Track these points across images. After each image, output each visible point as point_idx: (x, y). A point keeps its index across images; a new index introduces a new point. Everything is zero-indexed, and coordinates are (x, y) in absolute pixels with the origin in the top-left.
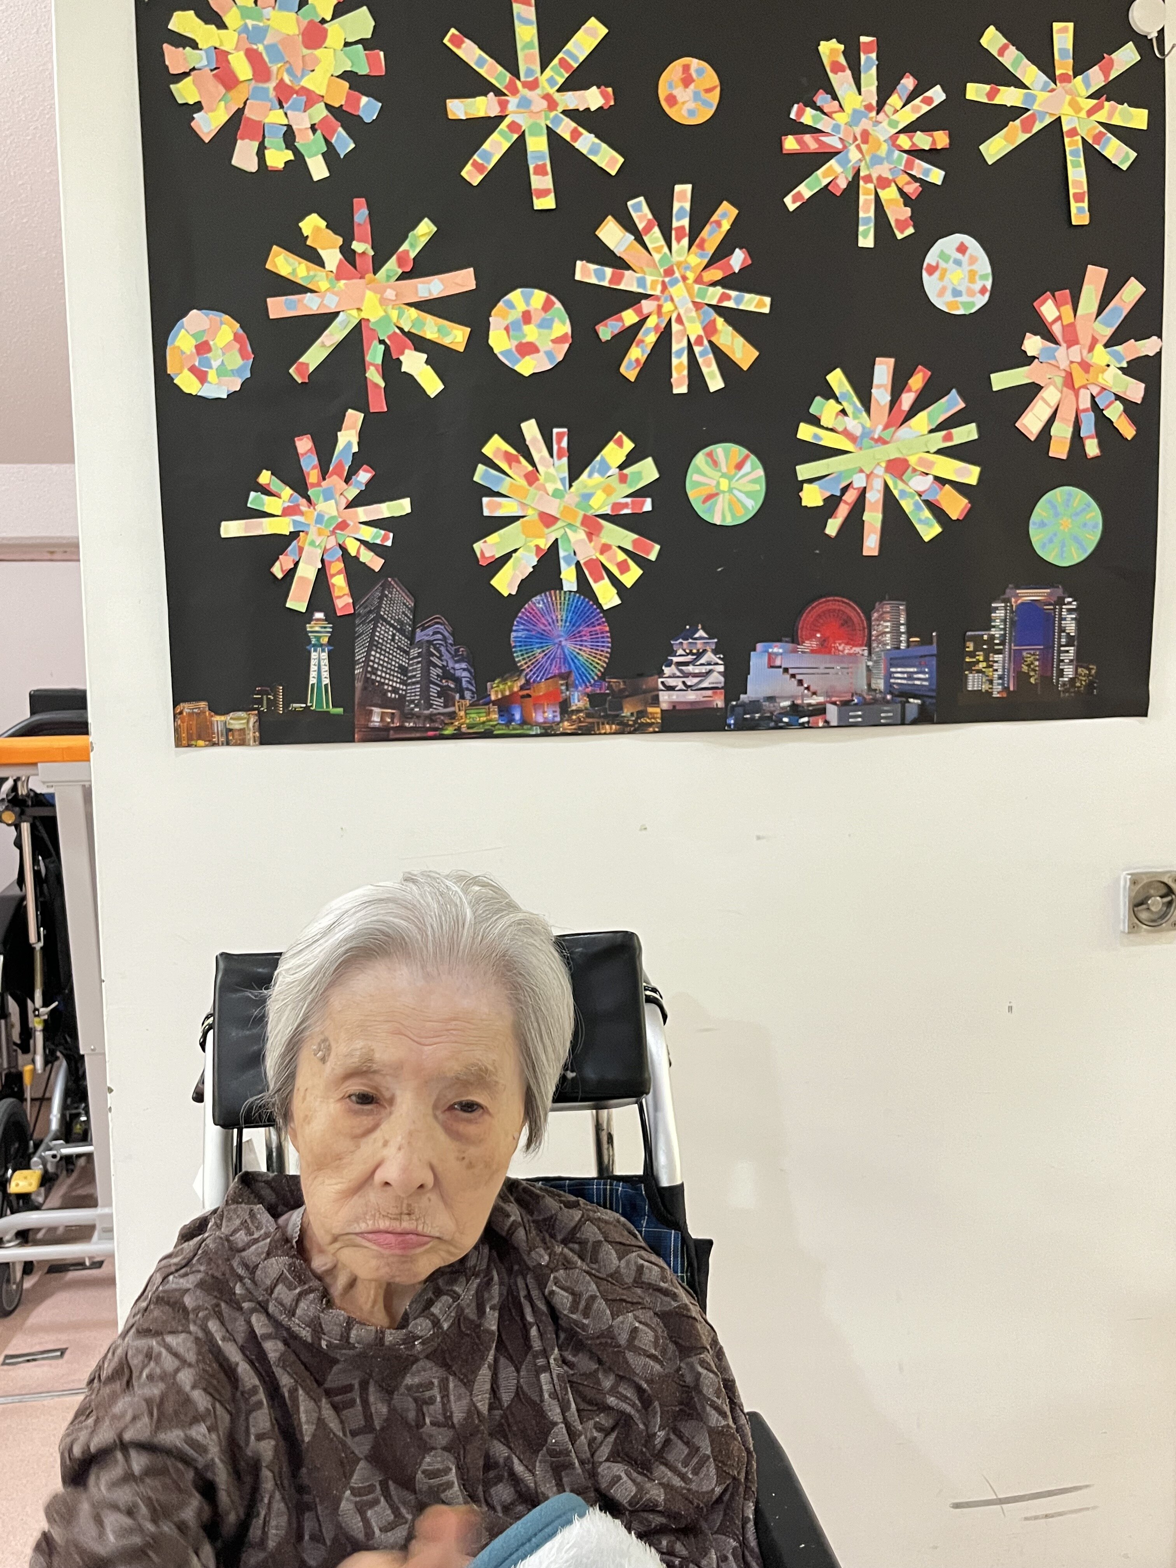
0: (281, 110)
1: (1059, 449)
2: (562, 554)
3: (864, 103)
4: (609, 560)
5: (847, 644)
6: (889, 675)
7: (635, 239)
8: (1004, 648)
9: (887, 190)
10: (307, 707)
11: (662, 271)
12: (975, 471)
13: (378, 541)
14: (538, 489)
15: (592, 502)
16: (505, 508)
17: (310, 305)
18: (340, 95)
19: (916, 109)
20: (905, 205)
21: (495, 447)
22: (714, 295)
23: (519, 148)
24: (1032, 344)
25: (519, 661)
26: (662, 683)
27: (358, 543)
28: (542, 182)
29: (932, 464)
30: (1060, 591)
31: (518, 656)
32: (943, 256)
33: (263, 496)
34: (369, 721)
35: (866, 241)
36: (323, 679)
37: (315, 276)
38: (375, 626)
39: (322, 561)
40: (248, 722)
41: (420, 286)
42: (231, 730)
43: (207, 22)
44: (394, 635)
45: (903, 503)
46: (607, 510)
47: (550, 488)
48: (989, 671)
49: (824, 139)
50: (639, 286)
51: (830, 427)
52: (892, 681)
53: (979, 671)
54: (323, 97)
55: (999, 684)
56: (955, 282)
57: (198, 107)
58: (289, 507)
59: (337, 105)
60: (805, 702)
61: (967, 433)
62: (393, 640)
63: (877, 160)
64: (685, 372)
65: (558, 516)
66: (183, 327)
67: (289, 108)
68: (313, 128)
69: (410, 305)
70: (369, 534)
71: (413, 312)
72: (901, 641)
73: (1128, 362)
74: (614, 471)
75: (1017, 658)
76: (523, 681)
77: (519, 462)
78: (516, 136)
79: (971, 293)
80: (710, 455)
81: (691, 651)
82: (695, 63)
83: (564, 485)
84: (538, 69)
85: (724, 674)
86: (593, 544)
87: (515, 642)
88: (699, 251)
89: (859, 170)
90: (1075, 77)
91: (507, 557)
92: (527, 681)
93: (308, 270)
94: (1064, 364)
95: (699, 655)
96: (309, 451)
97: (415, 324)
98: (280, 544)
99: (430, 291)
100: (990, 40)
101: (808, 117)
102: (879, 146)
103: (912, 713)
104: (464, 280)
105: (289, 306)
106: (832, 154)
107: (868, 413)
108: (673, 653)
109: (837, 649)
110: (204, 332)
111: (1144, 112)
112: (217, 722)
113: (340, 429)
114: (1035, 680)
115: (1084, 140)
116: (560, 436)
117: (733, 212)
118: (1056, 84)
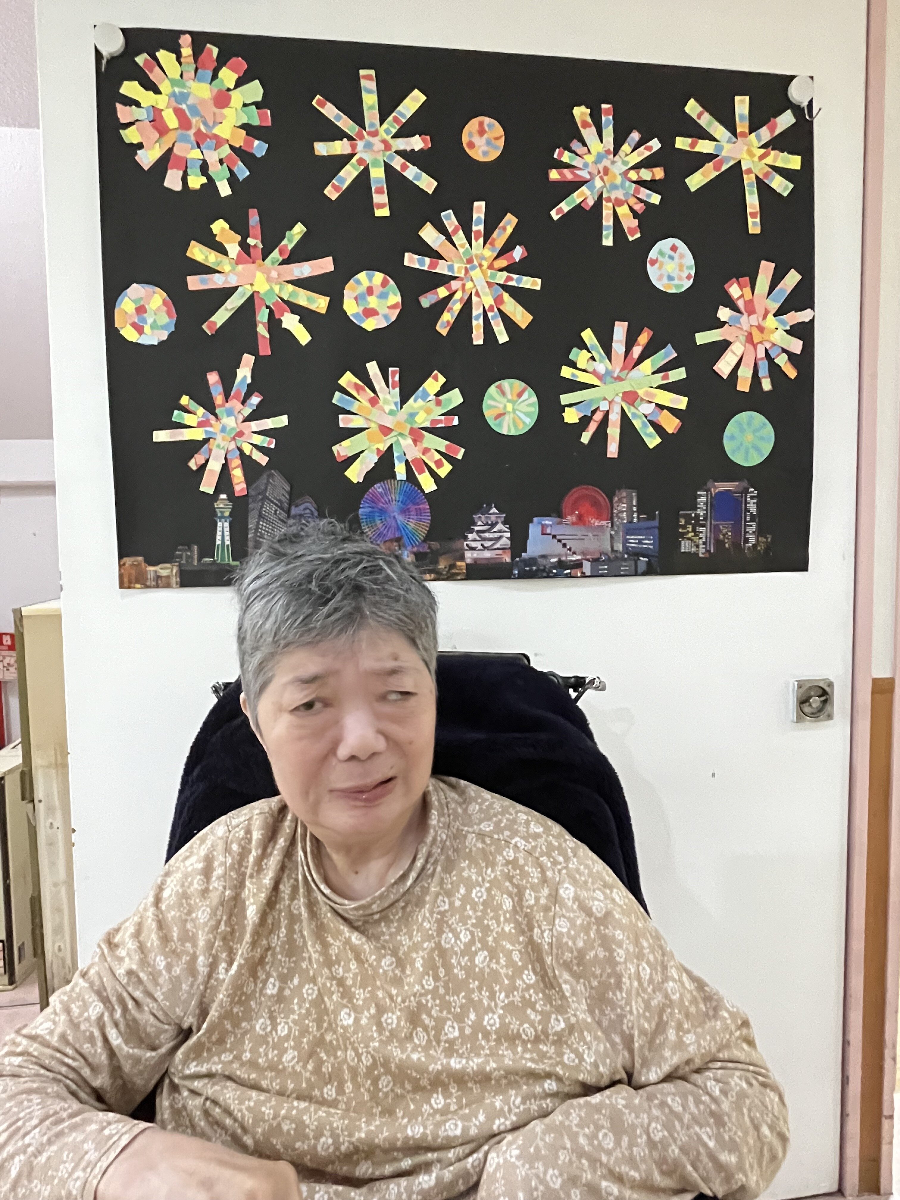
0: (199, 150)
1: (744, 385)
2: (396, 454)
3: (605, 149)
4: (428, 459)
5: (597, 519)
6: (626, 541)
7: (446, 239)
8: (707, 523)
9: (622, 207)
10: (214, 561)
11: (465, 260)
12: (685, 400)
13: (265, 445)
14: (378, 409)
15: (417, 419)
16: (355, 422)
17: (217, 281)
18: (240, 139)
19: (641, 154)
20: (634, 218)
21: (348, 379)
22: (501, 277)
23: (365, 175)
24: (724, 313)
25: (365, 529)
26: (467, 545)
27: (251, 446)
28: (380, 198)
29: (654, 395)
31: (364, 525)
32: (661, 253)
33: (183, 413)
35: (608, 241)
36: (226, 541)
37: (221, 262)
38: (263, 504)
39: (226, 458)
40: (172, 571)
41: (295, 270)
42: (160, 577)
43: (147, 89)
44: (276, 511)
45: (635, 422)
46: (427, 424)
47: (387, 408)
48: (696, 539)
49: (578, 172)
50: (449, 271)
51: (584, 368)
52: (628, 545)
53: (689, 539)
54: (228, 140)
55: (703, 548)
56: (670, 271)
57: (140, 146)
58: (202, 421)
59: (238, 146)
60: (568, 559)
61: (679, 374)
62: (275, 513)
63: (614, 187)
64: (482, 330)
65: (392, 427)
66: (126, 295)
67: (205, 148)
68: (221, 161)
69: (288, 282)
70: (259, 440)
71: (290, 287)
72: (634, 518)
73: (791, 327)
74: (432, 397)
75: (716, 530)
77: (364, 390)
78: (362, 167)
79: (680, 278)
81: (487, 522)
82: (487, 120)
83: (397, 407)
84: (377, 122)
85: (511, 539)
86: (417, 447)
87: (362, 515)
88: (490, 246)
89: (601, 195)
90: (750, 133)
91: (356, 456)
93: (217, 257)
94: (746, 327)
95: (493, 525)
96: (217, 382)
97: (290, 295)
98: (194, 446)
99: (302, 274)
100: (692, 109)
101: (566, 157)
102: (615, 176)
103: (642, 567)
104: (326, 265)
105: (203, 282)
106: (583, 183)
107: (610, 360)
108: (475, 524)
109: (589, 522)
110: (142, 299)
111: (799, 158)
112: (150, 570)
113: (238, 367)
114: (729, 544)
115: (756, 176)
116: (394, 373)
117: (515, 221)
118: (737, 138)
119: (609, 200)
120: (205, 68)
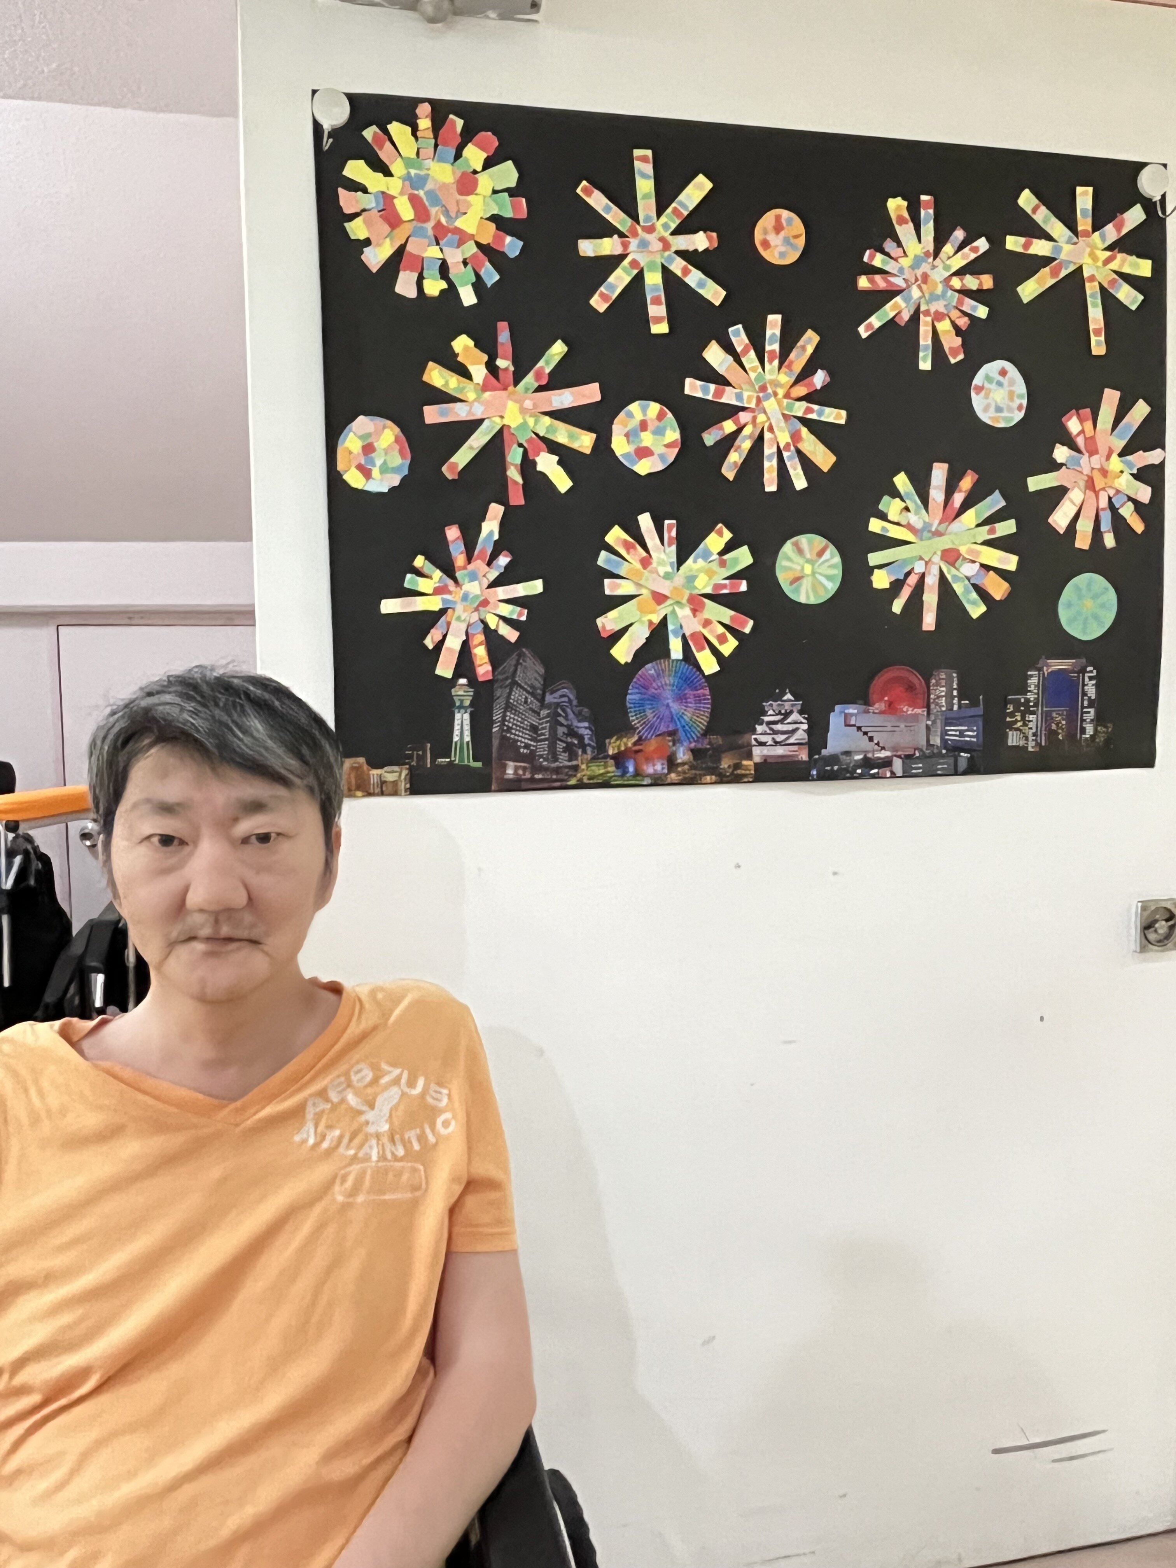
0: (438, 247)
1: (1083, 542)
2: (671, 627)
3: (924, 250)
4: (710, 633)
5: (910, 706)
6: (944, 733)
7: (734, 360)
8: (1038, 710)
9: (942, 322)
10: (451, 761)
11: (757, 387)
12: (1014, 559)
13: (515, 617)
14: (651, 572)
15: (696, 583)
16: (624, 588)
17: (459, 413)
18: (488, 234)
19: (965, 256)
20: (957, 335)
21: (616, 535)
22: (799, 409)
23: (638, 281)
24: (1061, 453)
25: (634, 721)
26: (756, 739)
27: (497, 618)
28: (657, 310)
29: (978, 553)
30: (1083, 662)
31: (632, 716)
32: (988, 378)
33: (417, 577)
34: (504, 772)
35: (925, 364)
36: (465, 737)
38: (511, 690)
39: (467, 633)
40: (400, 776)
41: (554, 398)
42: (385, 782)
43: (375, 169)
44: (526, 698)
45: (955, 586)
46: (709, 590)
47: (662, 570)
48: (1025, 730)
49: (892, 279)
50: (737, 400)
51: (896, 521)
52: (947, 737)
53: (1017, 729)
54: (473, 235)
55: (1033, 740)
56: (998, 400)
57: (367, 242)
58: (439, 587)
59: (485, 243)
60: (875, 756)
61: (1008, 527)
62: (526, 702)
63: (934, 298)
64: (775, 474)
65: (667, 594)
66: (351, 430)
67: (446, 245)
68: (465, 263)
69: (546, 413)
70: (507, 610)
71: (547, 420)
72: (954, 704)
73: (1138, 470)
74: (715, 557)
75: (1047, 718)
76: (636, 738)
77: (635, 548)
78: (635, 272)
79: (1010, 410)
80: (796, 544)
81: (780, 711)
82: (785, 214)
83: (673, 568)
84: (654, 214)
85: (808, 732)
86: (696, 619)
87: (630, 703)
88: (787, 370)
89: (919, 307)
90: (1094, 231)
91: (625, 630)
92: (640, 739)
93: (458, 383)
94: (1086, 471)
95: (787, 715)
96: (457, 538)
97: (548, 429)
98: (431, 619)
99: (562, 403)
100: (1026, 201)
101: (878, 260)
102: (935, 284)
103: (963, 765)
104: (591, 393)
105: (442, 414)
106: (897, 292)
107: (927, 510)
108: (765, 713)
109: (901, 710)
110: (369, 435)
111: (1149, 263)
112: (373, 775)
113: (483, 519)
114: (1062, 736)
115: (1100, 285)
116: (670, 527)
117: (816, 339)
118: (1078, 238)
119: (927, 313)
120: (445, 144)
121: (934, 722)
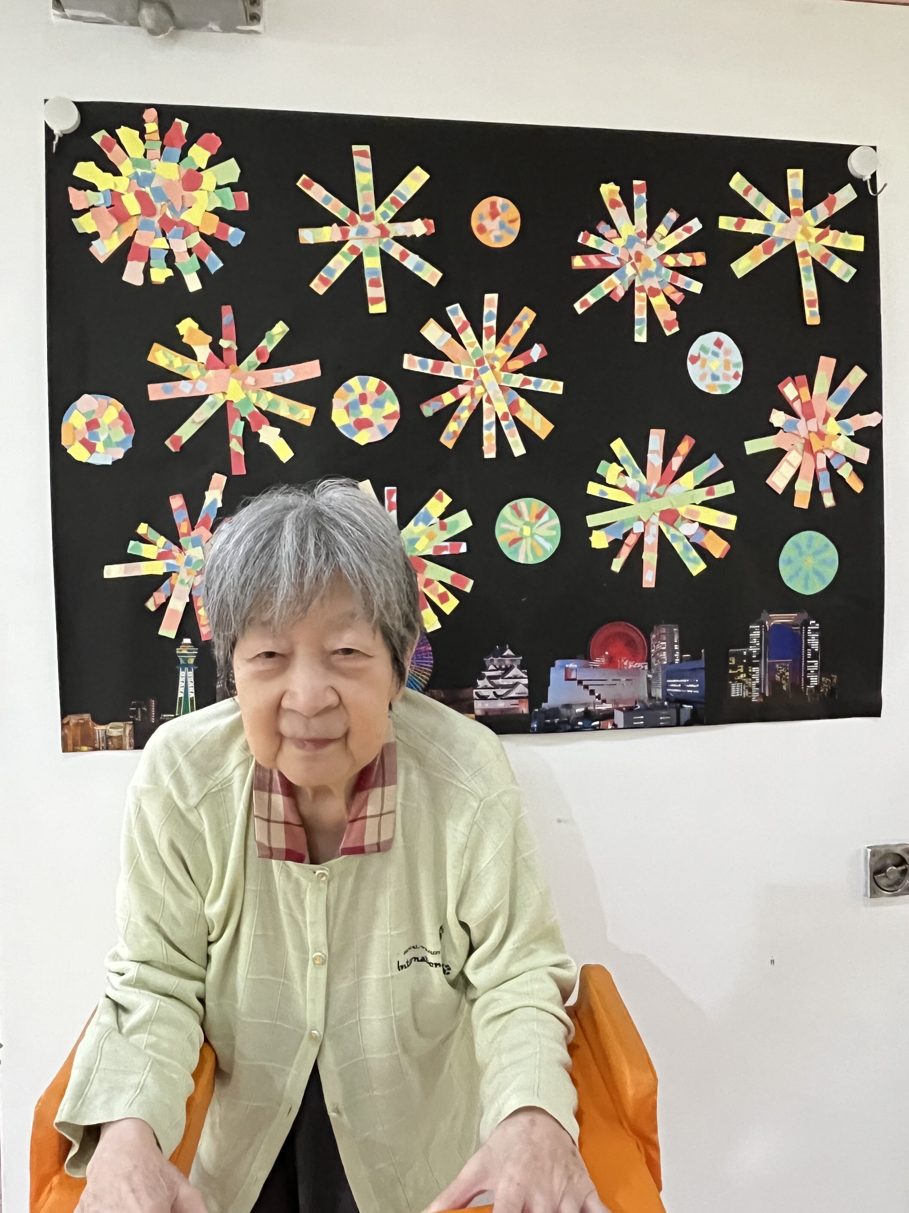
0: (164, 238)
1: (802, 501)
3: (637, 231)
4: (431, 592)
5: (630, 660)
6: (666, 686)
7: (452, 337)
8: (761, 662)
9: (657, 297)
11: (474, 361)
12: (733, 519)
15: (416, 546)
17: (183, 390)
18: (212, 226)
19: (678, 236)
20: (672, 310)
22: (517, 380)
23: (358, 265)
24: (778, 418)
26: (477, 693)
28: (376, 292)
29: (697, 514)
30: (805, 616)
32: (703, 349)
33: (141, 544)
35: (641, 337)
36: (189, 693)
37: (189, 366)
39: (190, 596)
40: (125, 731)
41: (276, 374)
42: (110, 737)
43: (104, 170)
45: (675, 545)
46: (430, 552)
48: (748, 681)
49: (606, 258)
50: (456, 374)
51: (614, 484)
52: (668, 690)
53: (740, 681)
54: (198, 227)
55: (757, 691)
56: (714, 369)
57: (96, 236)
58: (162, 552)
59: (209, 233)
60: (596, 708)
61: (727, 488)
63: (648, 274)
64: (494, 442)
66: (76, 408)
67: (171, 236)
68: (190, 252)
69: (267, 389)
71: (270, 395)
72: (675, 658)
73: (855, 432)
74: (435, 520)
75: (771, 669)
78: (355, 257)
79: (726, 377)
80: (515, 508)
81: (500, 667)
82: (500, 201)
84: (373, 204)
85: (528, 686)
88: (504, 345)
89: (633, 283)
90: (805, 210)
93: (183, 362)
94: (803, 433)
95: (508, 670)
96: (181, 507)
97: (270, 404)
98: (155, 582)
99: (283, 378)
100: (737, 183)
101: (592, 241)
102: (649, 264)
103: (685, 715)
104: (312, 369)
105: (166, 391)
106: (612, 271)
107: (645, 474)
108: (486, 669)
109: (622, 664)
110: (94, 411)
111: (861, 238)
112: (98, 730)
113: (207, 489)
114: (787, 686)
115: (813, 260)
116: (390, 493)
117: (532, 315)
118: (790, 217)
120: (172, 146)
121: (655, 675)
